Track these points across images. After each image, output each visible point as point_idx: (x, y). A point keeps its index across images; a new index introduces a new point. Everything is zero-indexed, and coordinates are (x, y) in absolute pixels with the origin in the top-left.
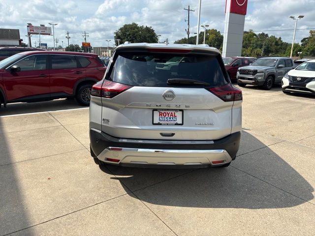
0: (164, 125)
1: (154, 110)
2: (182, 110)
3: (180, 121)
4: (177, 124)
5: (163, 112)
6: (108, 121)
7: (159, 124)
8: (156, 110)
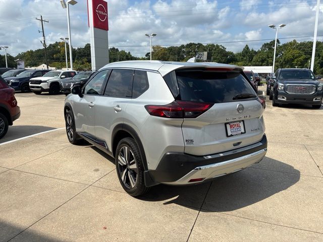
0: (235, 135)
1: (226, 124)
2: (243, 121)
3: (243, 131)
4: (242, 133)
5: (232, 124)
6: (192, 141)
7: (232, 135)
8: (228, 123)
